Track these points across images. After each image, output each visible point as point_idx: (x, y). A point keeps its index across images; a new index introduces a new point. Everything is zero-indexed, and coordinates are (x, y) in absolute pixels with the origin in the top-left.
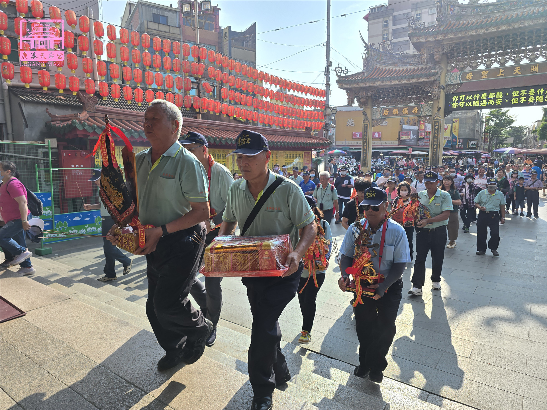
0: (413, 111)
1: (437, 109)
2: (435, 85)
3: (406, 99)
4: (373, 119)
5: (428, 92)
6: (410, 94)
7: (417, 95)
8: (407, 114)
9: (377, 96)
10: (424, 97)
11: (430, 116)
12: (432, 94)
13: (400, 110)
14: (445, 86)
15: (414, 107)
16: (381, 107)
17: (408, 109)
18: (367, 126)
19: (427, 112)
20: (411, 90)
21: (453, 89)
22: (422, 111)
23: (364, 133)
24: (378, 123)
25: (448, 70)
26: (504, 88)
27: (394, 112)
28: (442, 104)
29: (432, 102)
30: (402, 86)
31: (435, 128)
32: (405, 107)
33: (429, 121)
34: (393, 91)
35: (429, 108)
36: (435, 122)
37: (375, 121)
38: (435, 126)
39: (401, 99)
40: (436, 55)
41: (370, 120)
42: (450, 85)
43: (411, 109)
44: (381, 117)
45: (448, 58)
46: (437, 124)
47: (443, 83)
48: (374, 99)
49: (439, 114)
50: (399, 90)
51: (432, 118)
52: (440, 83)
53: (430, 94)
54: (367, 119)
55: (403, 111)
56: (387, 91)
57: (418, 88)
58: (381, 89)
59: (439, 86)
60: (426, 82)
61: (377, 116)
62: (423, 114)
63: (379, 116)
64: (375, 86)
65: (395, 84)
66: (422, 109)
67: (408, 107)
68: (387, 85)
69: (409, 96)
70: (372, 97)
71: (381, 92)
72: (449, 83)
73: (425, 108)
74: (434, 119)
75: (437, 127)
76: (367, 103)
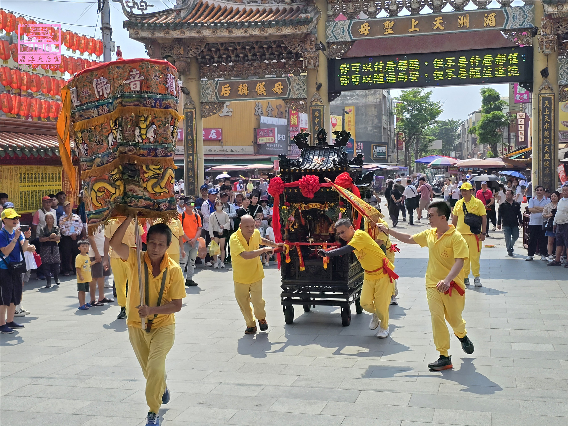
0: (275, 89)
1: (315, 87)
2: (309, 42)
3: (260, 66)
4: (202, 103)
5: (298, 55)
6: (267, 56)
7: (279, 60)
8: (265, 94)
9: (207, 57)
10: (291, 63)
11: (304, 99)
12: (305, 58)
13: (252, 87)
14: (325, 45)
15: (277, 81)
16: (216, 79)
17: (264, 86)
18: (192, 116)
19: (298, 92)
20: (268, 49)
21: (339, 50)
22: (290, 90)
23: (187, 129)
24: (211, 111)
25: (329, 17)
26: (420, 52)
27: (240, 89)
28: (323, 77)
29: (306, 74)
30: (252, 40)
31: (314, 121)
32: (260, 82)
33: (303, 109)
34: (236, 49)
35: (301, 84)
36: (314, 111)
37: (207, 107)
38: (314, 118)
39: (251, 65)
41: (197, 104)
42: (334, 43)
43: (270, 85)
44: (217, 98)
46: (317, 114)
47: (321, 39)
48: (202, 62)
49: (319, 96)
50: (247, 47)
51: (309, 104)
52: (316, 39)
53: (301, 59)
54: (192, 102)
55: (257, 88)
56: (225, 50)
57: (281, 47)
58: (215, 45)
59: (316, 45)
60: (293, 36)
61: (209, 96)
62: (293, 96)
63: (214, 97)
64: (201, 39)
65: (238, 37)
66: (290, 85)
67: (265, 81)
68: (223, 37)
69: (266, 61)
70: (197, 59)
71: (213, 49)
72: (333, 40)
73: (295, 84)
74: (311, 105)
75: (317, 120)
76: (189, 70)
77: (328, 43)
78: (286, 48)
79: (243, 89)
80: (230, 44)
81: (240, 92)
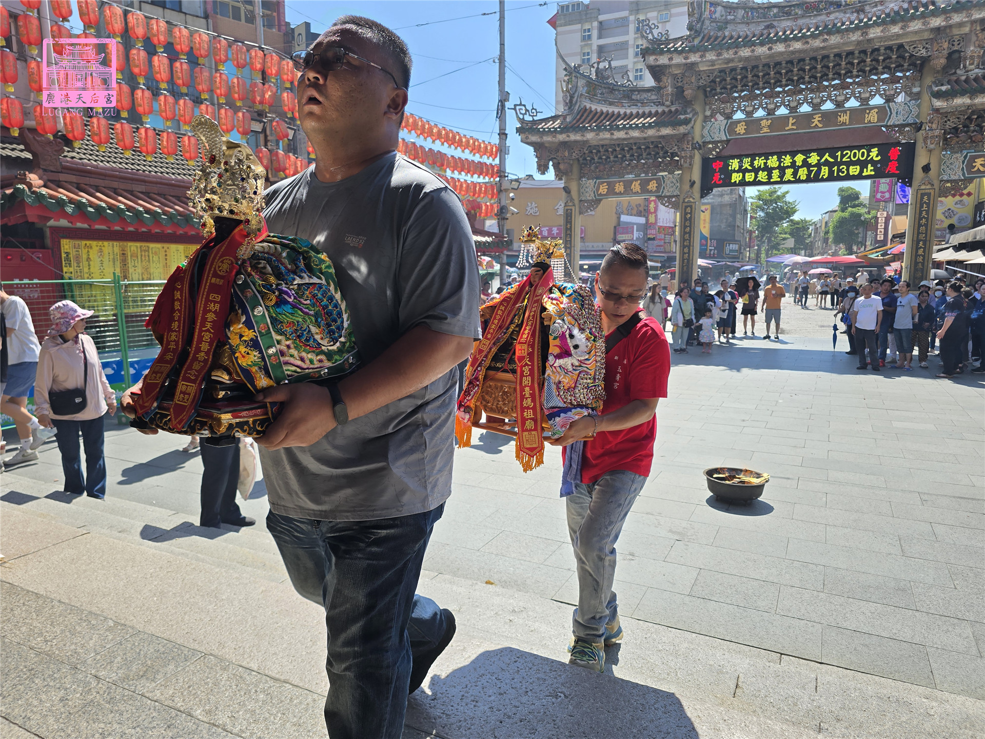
0: (649, 187)
1: (689, 184)
2: (686, 142)
3: (637, 166)
4: (581, 201)
5: (673, 155)
6: (644, 156)
7: (655, 159)
8: (639, 191)
9: (588, 158)
10: (667, 162)
11: (677, 196)
12: (681, 157)
13: (627, 185)
14: (701, 143)
15: (651, 180)
16: (595, 178)
17: (640, 184)
18: (571, 213)
19: (671, 190)
20: (645, 149)
21: (714, 149)
22: (664, 188)
23: (567, 225)
24: (589, 208)
25: (706, 117)
26: (796, 149)
27: (617, 188)
28: (696, 175)
29: (680, 172)
30: (631, 141)
31: (685, 217)
32: (636, 180)
33: (675, 206)
34: (616, 150)
35: (675, 182)
36: (686, 207)
37: (586, 204)
38: (686, 214)
39: (629, 165)
40: (688, 89)
41: (576, 202)
42: (709, 142)
43: (644, 184)
44: (595, 196)
45: (706, 96)
46: (688, 210)
47: (697, 138)
48: (583, 164)
49: (692, 193)
50: (626, 148)
51: (681, 201)
52: (693, 138)
53: (677, 158)
54: (572, 200)
55: (633, 186)
56: (605, 151)
57: (658, 147)
58: (595, 147)
59: (692, 144)
60: (672, 136)
61: (587, 195)
62: (666, 193)
63: (592, 195)
64: (584, 141)
65: (618, 139)
66: (664, 182)
67: (641, 180)
68: (606, 139)
69: (643, 161)
70: (579, 160)
71: (594, 151)
72: (708, 139)
73: (669, 182)
74: (684, 202)
75: (689, 216)
76: (571, 171)
77: (703, 142)
78: (663, 148)
79: (619, 188)
80: (611, 146)
81: (616, 190)
